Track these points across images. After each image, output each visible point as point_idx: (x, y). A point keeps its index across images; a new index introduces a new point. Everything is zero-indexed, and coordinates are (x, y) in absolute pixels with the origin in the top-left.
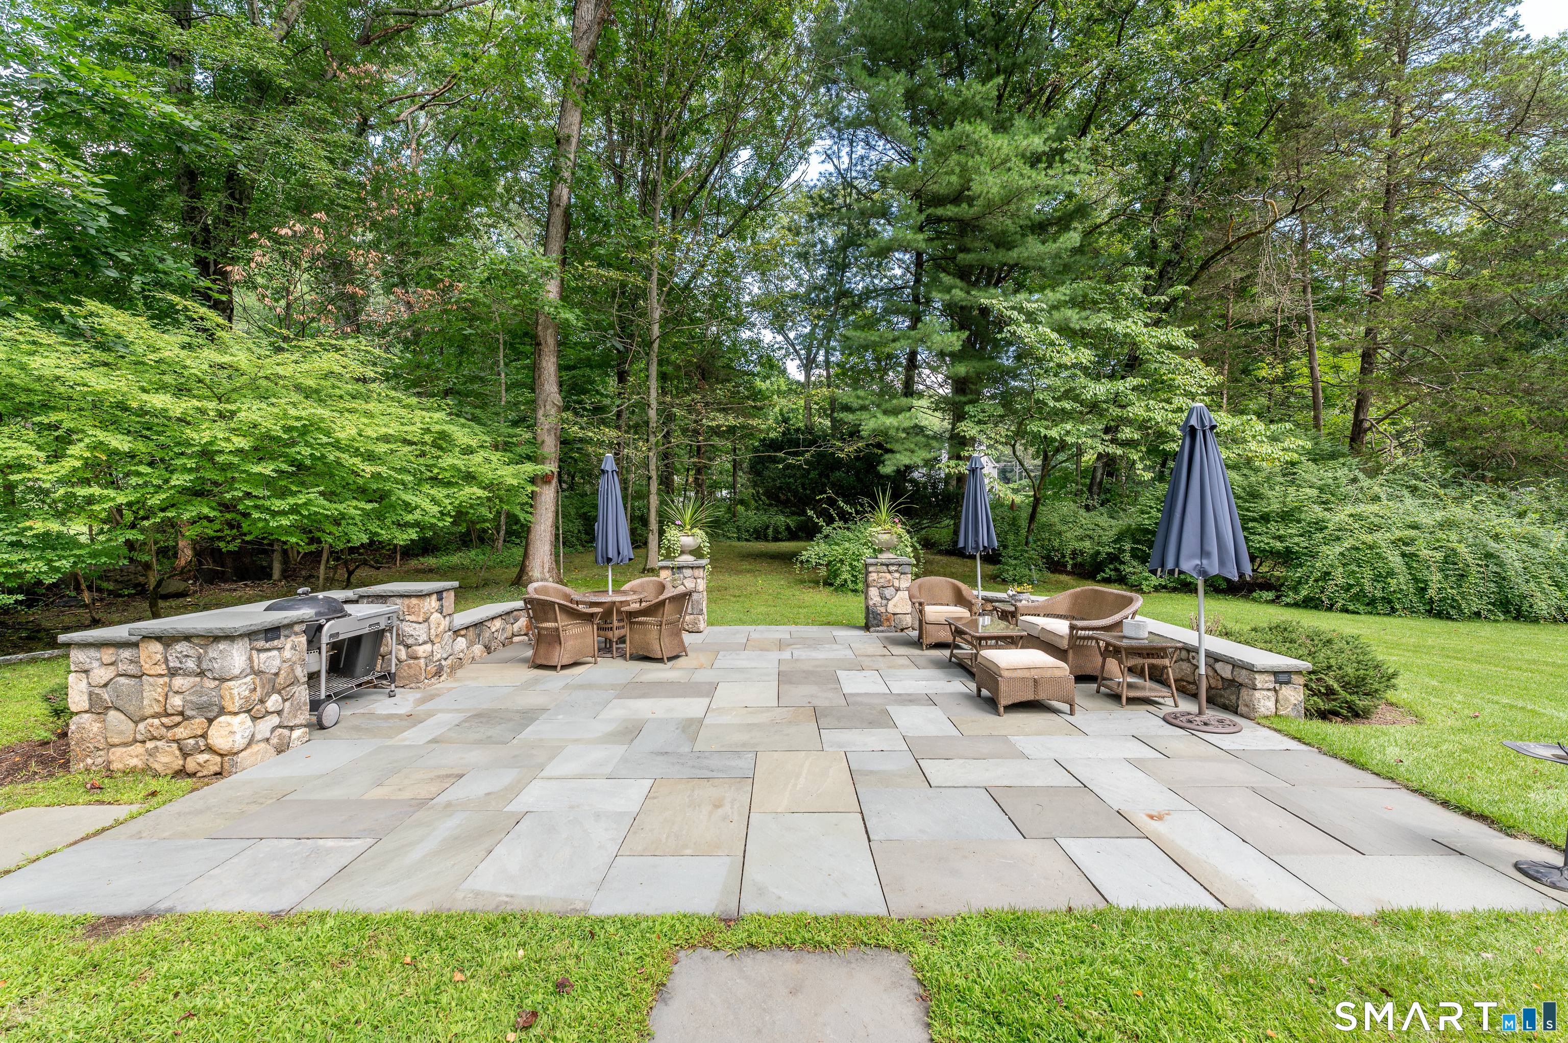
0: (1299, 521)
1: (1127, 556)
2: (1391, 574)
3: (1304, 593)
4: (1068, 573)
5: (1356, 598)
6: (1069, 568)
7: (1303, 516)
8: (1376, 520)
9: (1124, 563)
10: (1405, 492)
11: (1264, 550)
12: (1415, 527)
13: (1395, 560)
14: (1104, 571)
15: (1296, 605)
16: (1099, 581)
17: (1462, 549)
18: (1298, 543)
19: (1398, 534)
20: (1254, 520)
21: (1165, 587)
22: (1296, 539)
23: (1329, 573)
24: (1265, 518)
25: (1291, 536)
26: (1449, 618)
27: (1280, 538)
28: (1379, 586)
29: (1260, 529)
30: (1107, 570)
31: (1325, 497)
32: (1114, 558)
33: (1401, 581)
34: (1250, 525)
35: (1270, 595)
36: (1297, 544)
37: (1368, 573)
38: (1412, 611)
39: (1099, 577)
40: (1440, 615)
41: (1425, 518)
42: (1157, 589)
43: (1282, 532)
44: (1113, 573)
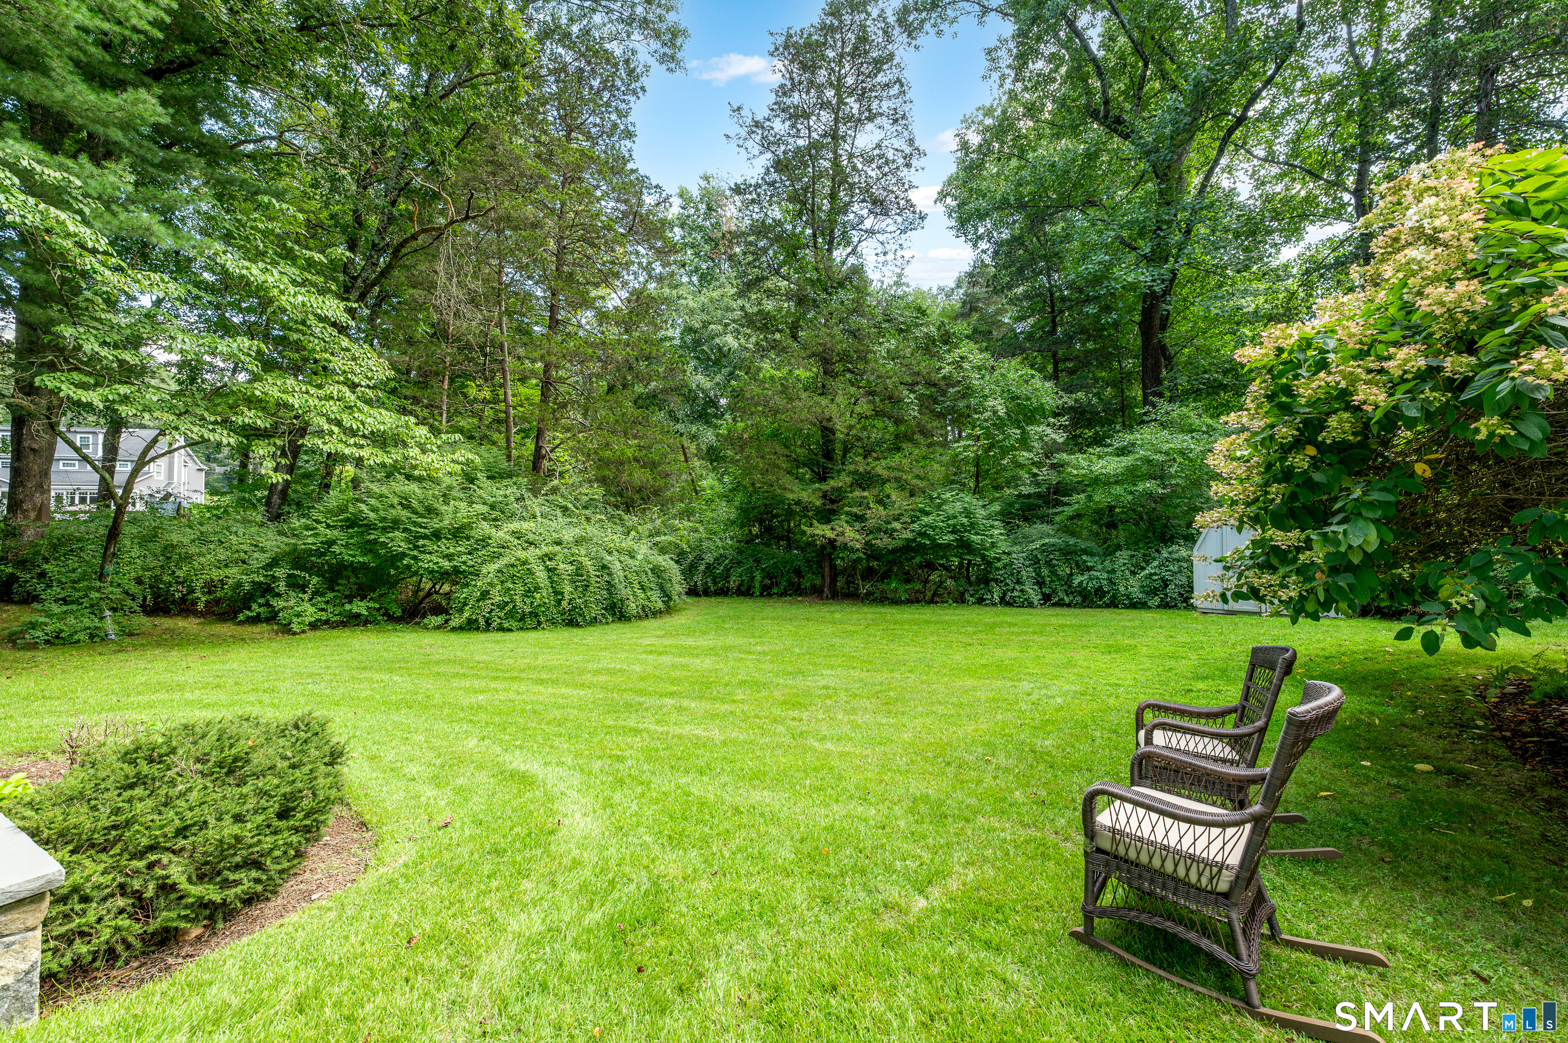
0: (468, 538)
1: (282, 587)
2: (537, 589)
3: (466, 615)
4: (201, 614)
5: (511, 615)
6: (201, 606)
7: (473, 533)
8: (531, 537)
9: (279, 595)
10: (559, 512)
11: (432, 571)
12: (558, 543)
13: (541, 575)
14: (249, 609)
15: (461, 628)
16: (241, 623)
17: (586, 562)
18: (464, 561)
19: (545, 549)
20: (425, 537)
21: (327, 622)
22: (464, 558)
23: (488, 592)
24: (437, 535)
25: (459, 554)
26: (578, 625)
27: (449, 557)
28: (528, 601)
29: (430, 545)
30: (255, 606)
31: (495, 514)
32: (266, 589)
33: (544, 596)
34: (421, 542)
35: (439, 620)
36: (464, 563)
37: (520, 588)
38: (553, 623)
39: (241, 617)
40: (571, 623)
41: (568, 535)
42: (314, 626)
43: (452, 550)
44: (261, 610)
